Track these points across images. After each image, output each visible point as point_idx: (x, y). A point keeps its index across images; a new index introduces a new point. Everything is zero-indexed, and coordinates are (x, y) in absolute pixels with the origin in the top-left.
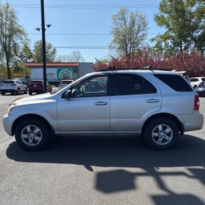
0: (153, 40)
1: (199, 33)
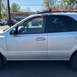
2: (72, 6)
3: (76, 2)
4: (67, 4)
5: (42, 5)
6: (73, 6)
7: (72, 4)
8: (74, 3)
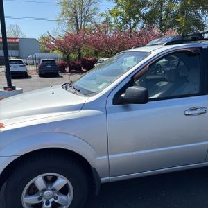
0: (102, 15)
1: (148, 11)
2: (132, 25)
3: (141, 15)
4: (120, 20)
5: (58, 20)
6: (135, 26)
7: (131, 19)
8: (136, 18)
